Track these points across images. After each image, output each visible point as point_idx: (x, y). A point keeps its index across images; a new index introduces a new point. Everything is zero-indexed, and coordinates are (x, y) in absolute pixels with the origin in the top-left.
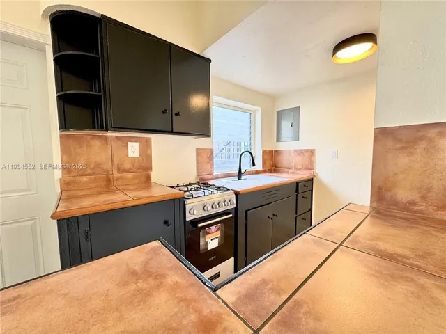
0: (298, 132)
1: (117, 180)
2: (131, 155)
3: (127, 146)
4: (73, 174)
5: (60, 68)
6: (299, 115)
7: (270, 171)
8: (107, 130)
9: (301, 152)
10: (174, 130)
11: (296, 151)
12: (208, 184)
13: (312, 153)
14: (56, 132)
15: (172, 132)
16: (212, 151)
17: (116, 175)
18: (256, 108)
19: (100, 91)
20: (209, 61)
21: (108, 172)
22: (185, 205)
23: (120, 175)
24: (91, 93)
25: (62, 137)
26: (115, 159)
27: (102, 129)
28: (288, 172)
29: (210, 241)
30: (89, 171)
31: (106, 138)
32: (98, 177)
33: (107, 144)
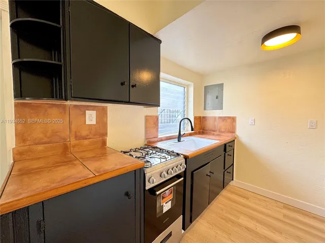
0: (222, 103)
1: (74, 146)
2: (88, 122)
3: (85, 114)
4: (28, 143)
5: (18, 35)
6: (223, 90)
7: (199, 133)
8: (66, 99)
9: (224, 119)
10: (131, 101)
11: (220, 118)
12: (157, 148)
13: (233, 119)
14: (10, 100)
15: (129, 103)
16: (157, 118)
17: (73, 141)
18: (189, 83)
19: (59, 60)
20: (160, 42)
21: (65, 139)
22: (144, 174)
23: (77, 142)
24: (50, 62)
25: (16, 105)
26: (73, 126)
27: (61, 98)
28: (214, 135)
29: (164, 204)
30: (46, 140)
31: (64, 107)
32: (54, 145)
33: (65, 113)
